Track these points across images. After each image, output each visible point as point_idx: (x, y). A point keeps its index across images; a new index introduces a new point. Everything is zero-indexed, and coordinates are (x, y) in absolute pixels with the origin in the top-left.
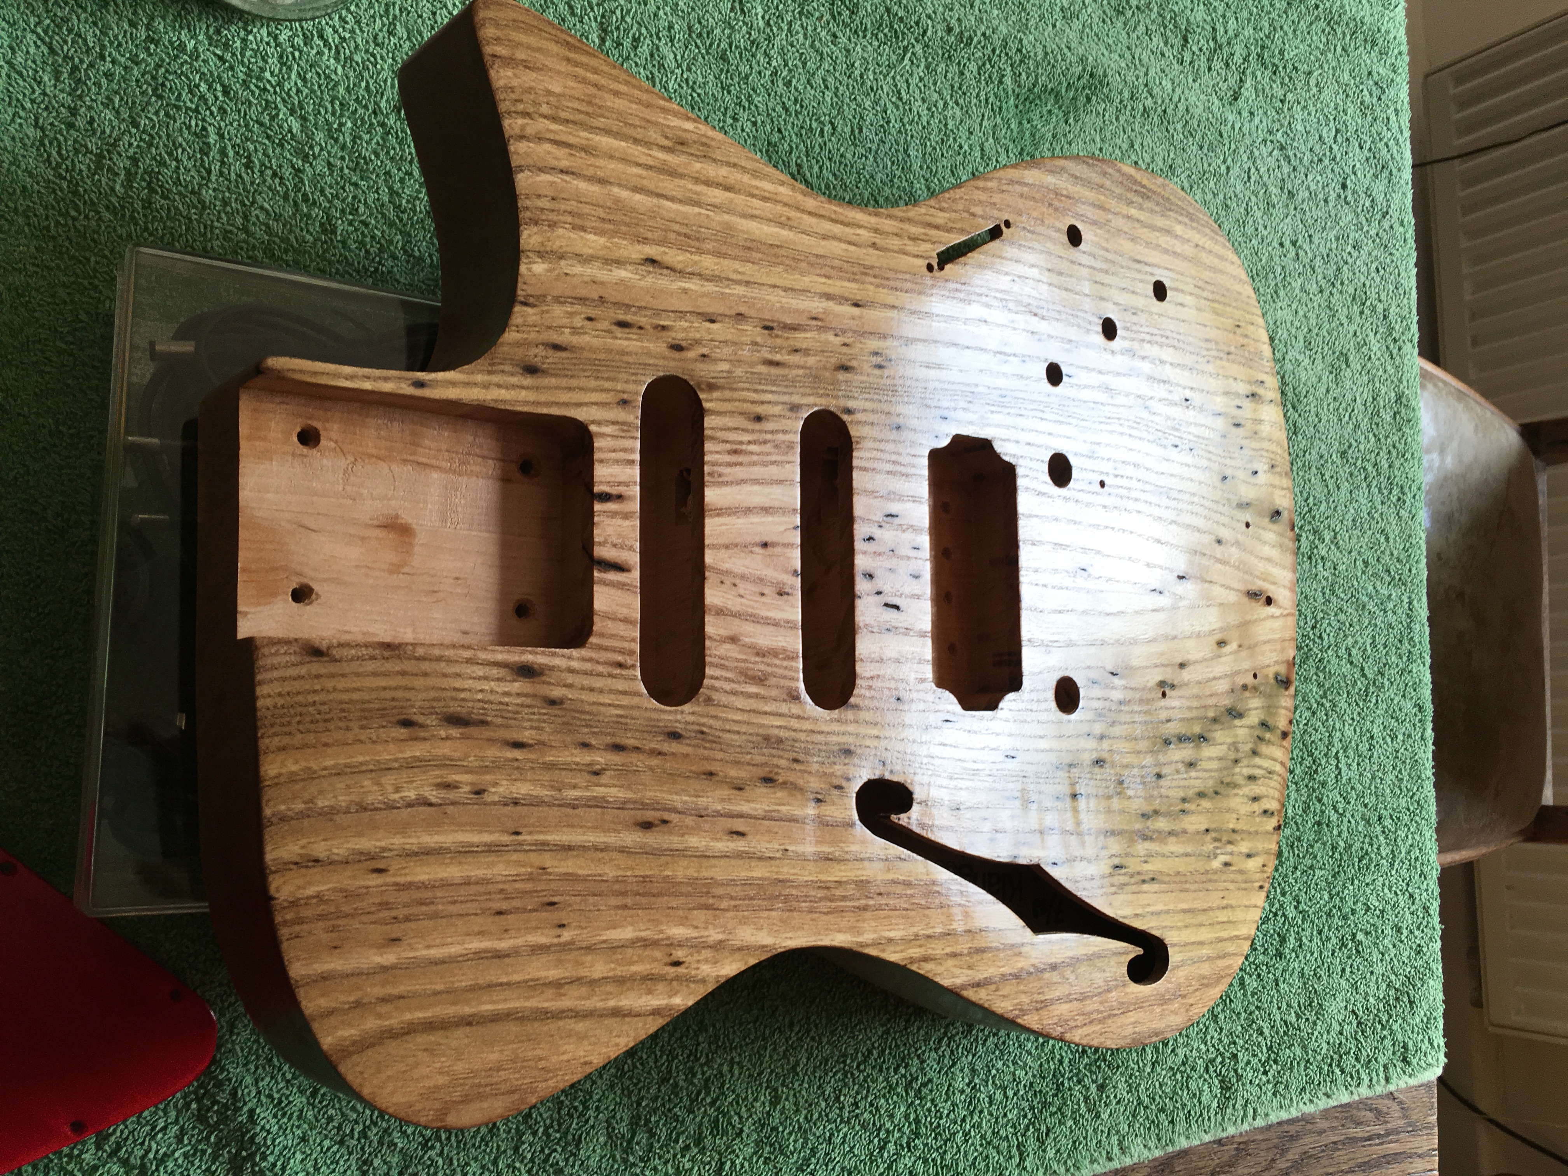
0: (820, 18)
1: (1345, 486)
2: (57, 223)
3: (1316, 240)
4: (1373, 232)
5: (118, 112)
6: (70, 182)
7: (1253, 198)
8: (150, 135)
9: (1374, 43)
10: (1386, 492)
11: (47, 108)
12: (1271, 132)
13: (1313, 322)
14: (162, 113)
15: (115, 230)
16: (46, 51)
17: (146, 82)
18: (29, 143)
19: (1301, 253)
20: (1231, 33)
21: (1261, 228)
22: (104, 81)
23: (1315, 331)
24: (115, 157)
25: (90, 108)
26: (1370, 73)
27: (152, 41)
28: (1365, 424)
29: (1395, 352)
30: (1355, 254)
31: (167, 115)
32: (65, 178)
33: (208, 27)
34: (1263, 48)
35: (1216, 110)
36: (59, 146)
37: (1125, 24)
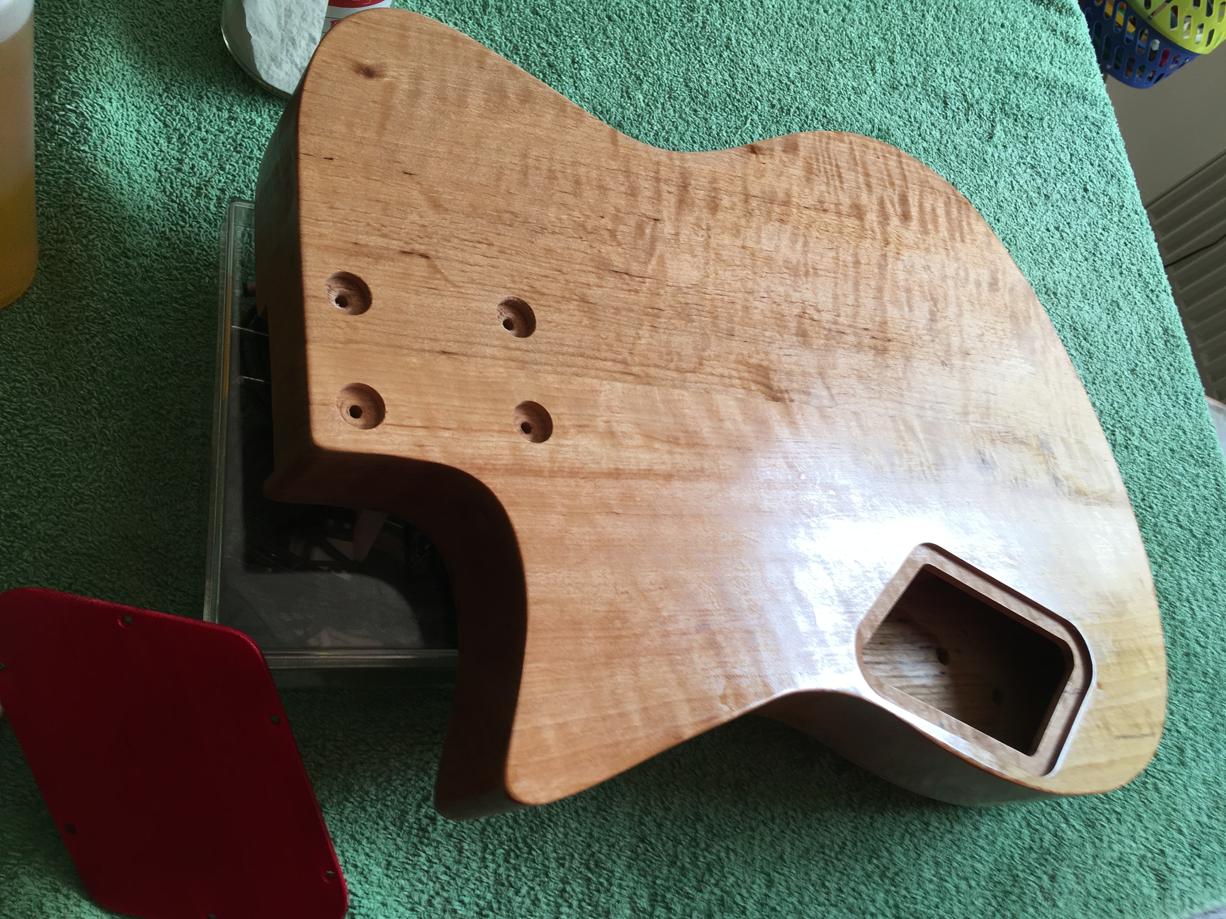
0: (684, 100)
1: (1140, 394)
2: (171, 230)
3: (1073, 224)
4: (1116, 219)
5: (211, 162)
6: (179, 204)
7: (1019, 200)
8: (233, 175)
9: (1084, 99)
10: (1174, 398)
11: (163, 160)
12: (1022, 158)
13: (1085, 280)
14: (241, 162)
15: (210, 233)
16: (162, 125)
17: (230, 144)
18: (151, 180)
19: (1064, 235)
20: (977, 96)
21: (1029, 220)
22: (200, 143)
23: (1088, 286)
24: (209, 188)
25: (192, 159)
26: (1086, 117)
27: (233, 119)
28: (1144, 349)
29: (1154, 299)
30: (1106, 234)
31: (244, 163)
32: (175, 202)
33: (269, 111)
34: (1003, 104)
35: (977, 146)
36: (171, 183)
37: (900, 95)
